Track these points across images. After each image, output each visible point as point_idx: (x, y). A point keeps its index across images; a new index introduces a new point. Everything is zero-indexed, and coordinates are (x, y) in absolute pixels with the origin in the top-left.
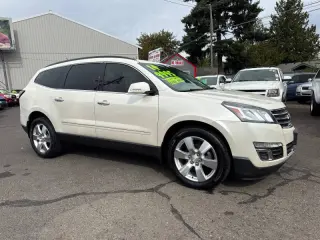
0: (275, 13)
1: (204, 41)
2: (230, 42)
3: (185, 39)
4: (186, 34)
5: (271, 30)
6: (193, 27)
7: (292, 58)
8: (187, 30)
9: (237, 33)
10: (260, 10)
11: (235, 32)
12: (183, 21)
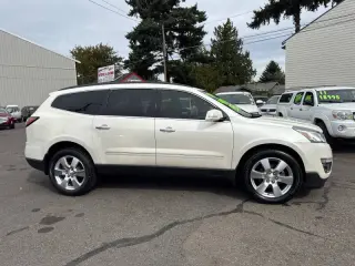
0: (215, 38)
1: (151, 60)
2: (177, 62)
3: (131, 56)
4: (131, 51)
5: (212, 53)
6: (138, 44)
7: (231, 81)
8: (132, 47)
9: (183, 54)
10: (204, 33)
11: (181, 53)
12: (128, 37)
